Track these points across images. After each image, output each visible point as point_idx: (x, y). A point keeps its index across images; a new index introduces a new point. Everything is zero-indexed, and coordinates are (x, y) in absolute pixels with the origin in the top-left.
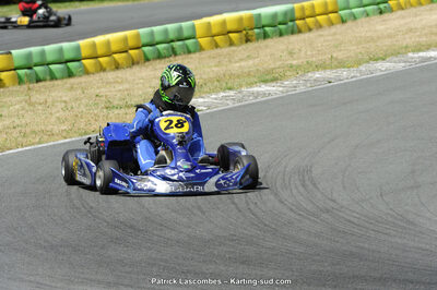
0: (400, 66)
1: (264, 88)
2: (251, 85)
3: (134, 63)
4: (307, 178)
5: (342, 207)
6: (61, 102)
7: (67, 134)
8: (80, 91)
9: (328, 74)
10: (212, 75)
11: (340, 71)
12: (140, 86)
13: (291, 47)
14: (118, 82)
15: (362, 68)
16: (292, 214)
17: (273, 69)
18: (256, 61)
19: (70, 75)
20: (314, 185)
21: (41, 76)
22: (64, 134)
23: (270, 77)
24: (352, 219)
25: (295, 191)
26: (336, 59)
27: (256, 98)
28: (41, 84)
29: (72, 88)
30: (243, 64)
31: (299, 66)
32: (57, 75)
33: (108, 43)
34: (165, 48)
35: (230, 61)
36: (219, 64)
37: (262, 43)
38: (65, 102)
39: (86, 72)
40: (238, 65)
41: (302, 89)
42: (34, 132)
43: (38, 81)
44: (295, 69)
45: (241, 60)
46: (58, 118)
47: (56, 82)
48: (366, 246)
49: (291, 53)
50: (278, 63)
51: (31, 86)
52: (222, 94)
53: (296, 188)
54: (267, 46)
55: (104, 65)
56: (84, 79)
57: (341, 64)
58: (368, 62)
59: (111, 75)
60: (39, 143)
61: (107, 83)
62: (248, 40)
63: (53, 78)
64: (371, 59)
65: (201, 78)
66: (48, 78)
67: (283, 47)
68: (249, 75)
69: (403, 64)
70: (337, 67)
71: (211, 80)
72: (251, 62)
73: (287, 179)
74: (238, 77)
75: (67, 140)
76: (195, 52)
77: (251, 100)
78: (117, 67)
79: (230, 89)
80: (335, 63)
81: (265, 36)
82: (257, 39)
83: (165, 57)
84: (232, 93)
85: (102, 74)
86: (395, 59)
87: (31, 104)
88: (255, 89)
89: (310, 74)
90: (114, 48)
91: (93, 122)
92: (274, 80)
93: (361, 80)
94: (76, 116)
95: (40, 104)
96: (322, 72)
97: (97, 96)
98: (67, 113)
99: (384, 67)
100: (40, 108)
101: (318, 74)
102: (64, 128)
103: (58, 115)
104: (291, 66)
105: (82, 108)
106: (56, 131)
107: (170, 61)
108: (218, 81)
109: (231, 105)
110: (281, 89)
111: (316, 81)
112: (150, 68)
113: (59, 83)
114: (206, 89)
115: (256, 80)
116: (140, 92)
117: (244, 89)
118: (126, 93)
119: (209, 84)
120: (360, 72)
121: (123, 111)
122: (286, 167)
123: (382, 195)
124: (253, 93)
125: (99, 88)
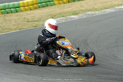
0: (113, 10)
1: (73, 16)
2: (70, 15)
3: (36, 8)
4: (85, 43)
5: (96, 52)
7: (16, 29)
8: (19, 17)
9: (93, 13)
10: (58, 12)
11: (95, 12)
12: (37, 15)
13: (82, 4)
14: (30, 14)
15: (102, 11)
17: (76, 11)
18: (71, 8)
19: (17, 12)
20: (88, 45)
21: (8, 12)
22: (15, 29)
24: (99, 56)
25: (82, 47)
26: (95, 8)
27: (71, 19)
28: (8, 14)
29: (17, 16)
30: (67, 9)
31: (84, 10)
32: (13, 12)
34: (44, 4)
35: (64, 8)
36: (60, 9)
37: (73, 3)
38: (15, 20)
39: (22, 11)
40: (66, 9)
41: (85, 17)
42: (6, 29)
43: (7, 13)
45: (67, 8)
46: (13, 25)
48: (103, 64)
49: (81, 6)
50: (78, 9)
51: (5, 15)
52: (61, 18)
53: (82, 46)
55: (27, 9)
56: (21, 13)
57: (96, 10)
58: (104, 9)
59: (29, 12)
60: (8, 32)
61: (28, 14)
62: (69, 2)
63: (12, 12)
64: (105, 8)
65: (55, 13)
66: (10, 12)
67: (79, 4)
68: (69, 12)
69: (114, 10)
70: (95, 11)
72: (70, 9)
73: (80, 43)
74: (66, 13)
75: (16, 31)
76: (53, 5)
77: (70, 20)
78: (31, 10)
79: (63, 17)
80: (94, 9)
81: (74, 1)
84: (64, 18)
85: (26, 11)
86: (112, 8)
87: (5, 20)
88: (71, 17)
89: (87, 13)
90: (30, 4)
91: (23, 26)
92: (77, 14)
93: (102, 15)
94: (18, 24)
95: (8, 20)
96: (91, 12)
97: (25, 18)
98: (16, 23)
99: (108, 11)
100: (8, 21)
101: (89, 13)
102: (15, 27)
103: (13, 24)
104: (82, 10)
105: (20, 22)
106: (12, 28)
107: (46, 8)
108: (60, 14)
109: (64, 21)
110: (78, 17)
111: (89, 14)
112: (40, 10)
113: (13, 14)
114: (56, 16)
115: (71, 14)
116: (37, 17)
117: (68, 17)
118: (33, 17)
119: (57, 15)
120: (102, 12)
121: (32, 23)
122: (79, 40)
123: (107, 49)
124: (70, 18)
125: (25, 16)
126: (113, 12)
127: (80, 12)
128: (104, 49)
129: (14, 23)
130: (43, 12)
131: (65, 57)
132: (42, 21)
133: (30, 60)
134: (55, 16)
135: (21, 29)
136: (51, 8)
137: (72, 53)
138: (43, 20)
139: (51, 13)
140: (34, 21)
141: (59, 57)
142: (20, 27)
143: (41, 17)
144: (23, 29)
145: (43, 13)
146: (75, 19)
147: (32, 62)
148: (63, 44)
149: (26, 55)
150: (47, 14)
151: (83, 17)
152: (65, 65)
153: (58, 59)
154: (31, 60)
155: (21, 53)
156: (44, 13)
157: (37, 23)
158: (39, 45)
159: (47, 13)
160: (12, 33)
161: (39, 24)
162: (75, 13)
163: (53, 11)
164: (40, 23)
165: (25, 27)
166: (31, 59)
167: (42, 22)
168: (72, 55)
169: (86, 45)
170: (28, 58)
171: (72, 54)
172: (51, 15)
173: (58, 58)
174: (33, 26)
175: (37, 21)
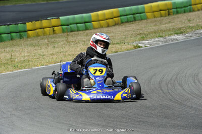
1: (176, 37)
2: (170, 35)
3: (116, 24)
4: (196, 79)
6: (82, 41)
10: (152, 30)
12: (119, 34)
13: (189, 18)
14: (107, 33)
16: (189, 96)
17: (181, 28)
18: (173, 24)
19: (87, 29)
21: (73, 29)
23: (179, 32)
25: (190, 85)
27: (173, 41)
28: (73, 33)
29: (87, 35)
30: (167, 25)
31: (193, 27)
32: (81, 29)
33: (104, 14)
34: (130, 17)
35: (161, 24)
36: (156, 25)
37: (176, 16)
38: (84, 41)
39: (94, 28)
40: (164, 26)
42: (70, 55)
43: (72, 31)
44: (191, 28)
45: (166, 23)
47: (80, 32)
49: (189, 21)
50: (183, 25)
51: (68, 33)
52: (157, 39)
54: (178, 17)
55: (102, 25)
56: (93, 31)
59: (105, 29)
62: (169, 14)
63: (78, 30)
65: (147, 31)
66: (76, 30)
67: (185, 18)
68: (169, 30)
71: (152, 33)
72: (170, 25)
73: (186, 79)
74: (165, 31)
76: (144, 19)
77: (170, 42)
78: (109, 26)
79: (161, 37)
81: (177, 13)
82: (174, 14)
83: (130, 21)
84: (161, 39)
85: (101, 29)
87: (68, 42)
88: (172, 37)
89: (198, 31)
90: (107, 17)
92: (182, 33)
95: (73, 42)
98: (85, 46)
100: (73, 44)
103: (81, 47)
104: (189, 27)
107: (133, 23)
108: (155, 33)
109: (161, 44)
110: (184, 37)
111: (201, 33)
112: (124, 26)
113: (81, 32)
114: (149, 36)
115: (173, 33)
116: (119, 37)
117: (167, 37)
118: (112, 38)
121: (111, 46)
122: (186, 74)
124: (171, 39)
130: (127, 29)
132: (126, 43)
134: (147, 35)
136: (140, 23)
138: (128, 41)
139: (141, 32)
140: (113, 44)
143: (125, 38)
145: (127, 31)
146: (179, 41)
150: (134, 33)
151: (192, 38)
156: (129, 31)
157: (118, 46)
159: (134, 31)
161: (121, 49)
163: (144, 29)
164: (123, 47)
167: (126, 45)
172: (141, 34)
174: (111, 51)
175: (119, 44)
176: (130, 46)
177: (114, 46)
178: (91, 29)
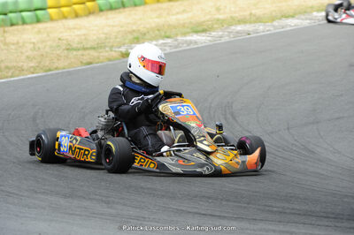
0: (306, 23)
1: (195, 37)
2: (185, 34)
3: (90, 13)
4: (228, 112)
6: (30, 43)
7: (34, 70)
8: (45, 35)
9: (248, 27)
10: (153, 25)
11: (257, 25)
12: (95, 32)
13: (218, 4)
14: (75, 28)
15: (275, 23)
17: (204, 22)
18: (190, 14)
19: (38, 21)
20: (234, 118)
21: (14, 21)
22: (32, 70)
26: (255, 16)
27: (188, 45)
28: (14, 27)
29: (39, 32)
30: (179, 16)
31: (224, 20)
32: (27, 21)
34: (116, 1)
35: (168, 14)
36: (160, 16)
38: (34, 43)
39: (52, 20)
40: (175, 17)
41: (226, 39)
42: (7, 68)
43: (12, 25)
44: (221, 22)
45: (178, 13)
46: (28, 57)
47: (26, 27)
49: (218, 9)
50: (208, 17)
51: (6, 29)
52: (161, 41)
55: (66, 14)
56: (49, 25)
57: (258, 20)
58: (280, 19)
59: (71, 23)
60: (12, 77)
61: (68, 29)
63: (24, 23)
64: (283, 16)
65: (144, 27)
66: (20, 23)
67: (211, 4)
68: (184, 26)
69: (308, 21)
70: (255, 22)
71: (153, 29)
72: (185, 15)
73: (212, 112)
74: (175, 27)
75: (34, 75)
76: (140, 5)
77: (185, 47)
78: (77, 16)
79: (168, 37)
80: (254, 19)
83: (115, 9)
84: (169, 41)
85: (64, 21)
86: (303, 17)
87: (5, 44)
88: (188, 38)
89: (233, 27)
91: (55, 61)
92: (204, 31)
93: (274, 34)
94: (42, 55)
95: (13, 44)
96: (243, 26)
97: (59, 39)
98: (35, 53)
99: (293, 23)
100: (13, 47)
101: (239, 28)
102: (32, 65)
103: (27, 54)
104: (218, 20)
105: (47, 49)
106: (25, 67)
107: (120, 12)
108: (158, 30)
109: (168, 50)
110: (209, 38)
111: (237, 32)
112: (104, 17)
113: (29, 27)
114: (147, 36)
115: (189, 30)
116: (95, 37)
117: (180, 38)
118: (83, 37)
119: (151, 33)
120: (274, 26)
121: (80, 52)
122: (211, 103)
123: (288, 129)
124: (186, 41)
125: (61, 32)
126: (307, 27)
127: (216, 26)
128: (280, 130)
129: (29, 53)
130: (110, 22)
131: (182, 148)
132: (107, 49)
133: (84, 154)
134: (145, 34)
135: (50, 70)
136: (133, 12)
137: (200, 137)
138: (110, 44)
139: (134, 28)
140: (85, 49)
141: (165, 148)
142: (47, 64)
143: (106, 38)
144: (56, 69)
145: (110, 26)
146: (200, 45)
147: (89, 159)
148: (177, 113)
149: (74, 142)
150: (123, 29)
151: (223, 40)
152: (179, 170)
153: (161, 155)
154: (87, 155)
155: (62, 136)
156: (113, 26)
157: (94, 53)
158: (112, 115)
159: (122, 27)
160: (23, 80)
161: (98, 58)
162: (200, 28)
163: (139, 22)
164: (103, 54)
165: (61, 64)
166: (87, 153)
167: (107, 51)
168: (199, 145)
169: (229, 116)
170: (80, 149)
171: (201, 142)
172: (134, 31)
173: (163, 150)
174: (81, 62)
175: (94, 48)
176: (114, 54)
177: (87, 52)
178: (45, 22)
